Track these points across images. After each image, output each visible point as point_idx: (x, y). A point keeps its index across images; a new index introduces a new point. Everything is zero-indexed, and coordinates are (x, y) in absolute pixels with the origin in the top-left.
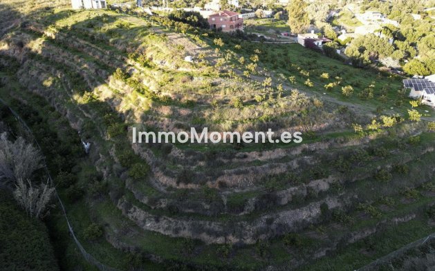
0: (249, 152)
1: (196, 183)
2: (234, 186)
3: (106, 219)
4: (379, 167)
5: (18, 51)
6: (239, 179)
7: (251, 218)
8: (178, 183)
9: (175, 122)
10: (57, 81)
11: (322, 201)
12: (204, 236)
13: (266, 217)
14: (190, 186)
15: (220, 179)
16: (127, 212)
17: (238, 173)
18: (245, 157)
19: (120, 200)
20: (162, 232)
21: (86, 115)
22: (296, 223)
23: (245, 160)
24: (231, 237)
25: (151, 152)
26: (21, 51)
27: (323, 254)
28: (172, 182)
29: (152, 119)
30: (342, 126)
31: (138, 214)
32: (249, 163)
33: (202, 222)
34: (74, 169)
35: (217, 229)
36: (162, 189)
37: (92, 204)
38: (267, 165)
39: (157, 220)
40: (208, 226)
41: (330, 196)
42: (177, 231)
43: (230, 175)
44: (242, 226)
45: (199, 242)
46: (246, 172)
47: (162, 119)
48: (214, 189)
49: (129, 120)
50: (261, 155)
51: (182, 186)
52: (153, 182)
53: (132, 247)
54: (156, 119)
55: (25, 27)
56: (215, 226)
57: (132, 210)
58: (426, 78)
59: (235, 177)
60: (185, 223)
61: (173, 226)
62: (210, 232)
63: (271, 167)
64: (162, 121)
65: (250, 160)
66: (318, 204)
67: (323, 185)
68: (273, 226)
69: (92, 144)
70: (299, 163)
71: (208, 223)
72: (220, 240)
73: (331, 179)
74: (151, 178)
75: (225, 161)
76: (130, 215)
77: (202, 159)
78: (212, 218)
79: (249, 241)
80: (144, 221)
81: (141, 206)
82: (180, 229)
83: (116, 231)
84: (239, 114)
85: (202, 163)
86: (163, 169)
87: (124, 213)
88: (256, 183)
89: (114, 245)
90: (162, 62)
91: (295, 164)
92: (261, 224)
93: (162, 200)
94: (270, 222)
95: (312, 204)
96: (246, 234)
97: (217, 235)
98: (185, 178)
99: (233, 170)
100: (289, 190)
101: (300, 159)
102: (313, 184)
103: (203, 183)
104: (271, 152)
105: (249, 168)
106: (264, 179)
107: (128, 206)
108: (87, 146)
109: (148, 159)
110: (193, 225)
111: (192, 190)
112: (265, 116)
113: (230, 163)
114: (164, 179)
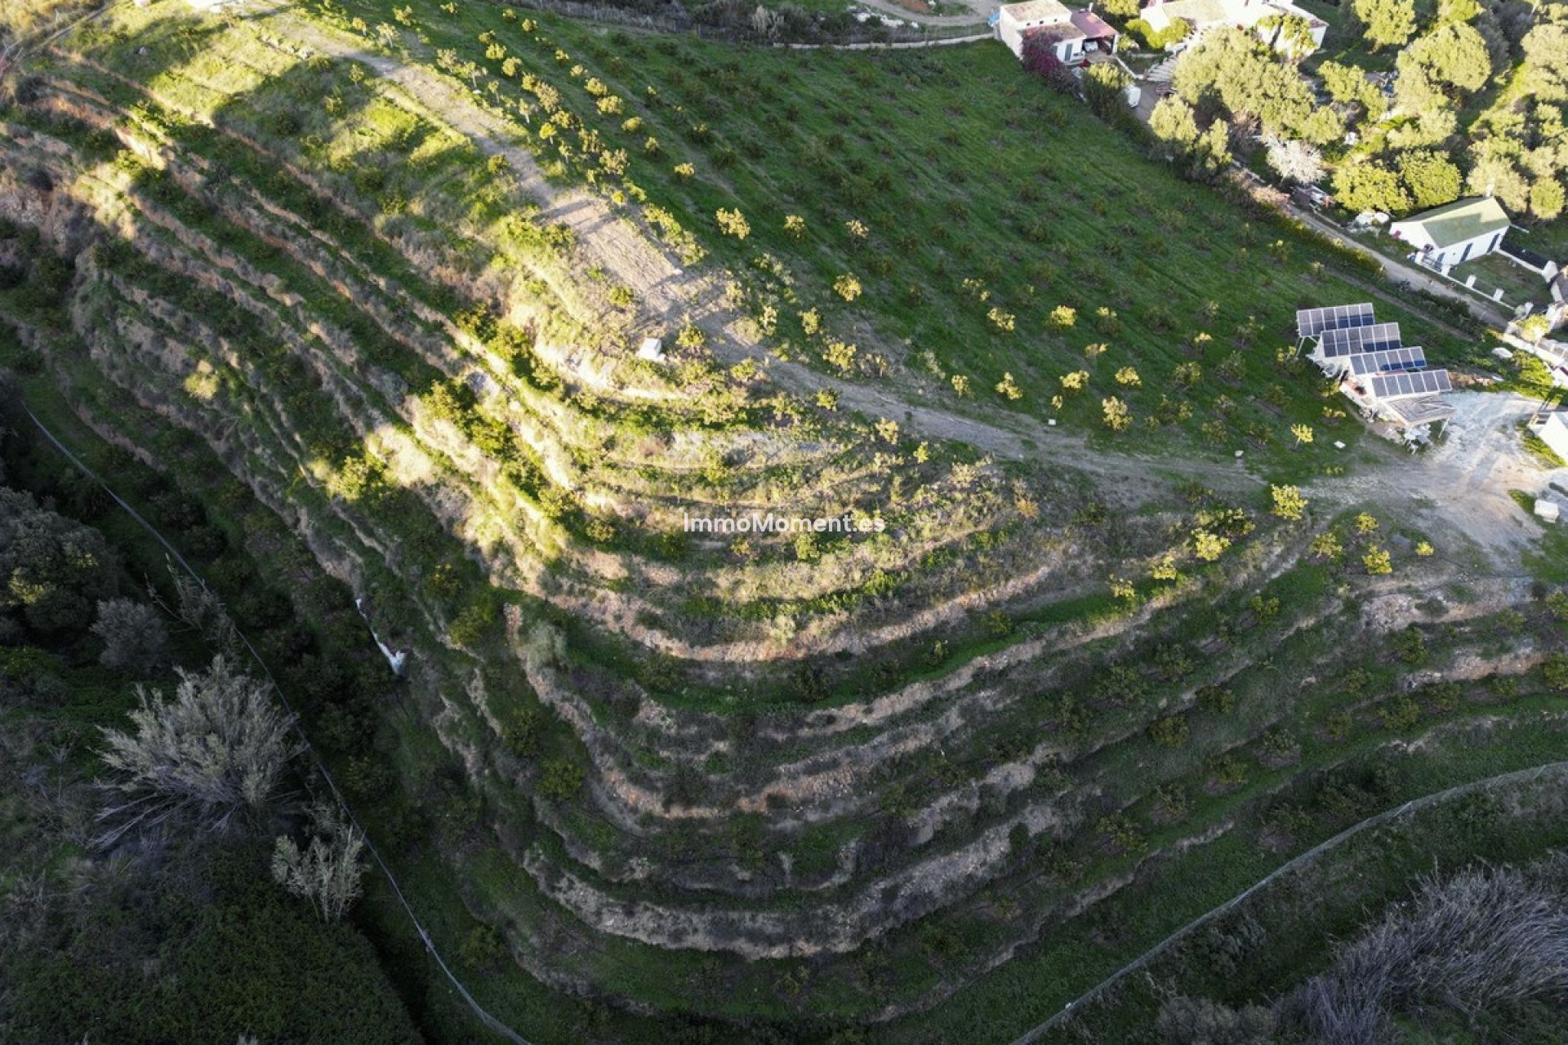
0: (840, 705)
1: (712, 804)
2: (805, 802)
3: (506, 907)
4: (1163, 703)
5: (39, 205)
6: (817, 784)
7: (846, 895)
8: (667, 805)
9: (637, 604)
10: (232, 384)
11: (1014, 822)
12: (742, 945)
13: (882, 885)
14: (696, 812)
15: (770, 789)
16: (553, 889)
17: (813, 770)
18: (831, 720)
19: (527, 853)
20: (644, 938)
21: (367, 542)
22: (950, 887)
23: (830, 730)
24: (801, 944)
25: (585, 706)
26: (47, 204)
27: (1007, 956)
28: (652, 804)
29: (570, 592)
30: (1085, 570)
31: (582, 896)
32: (840, 739)
33: (734, 915)
34: (382, 742)
35: (769, 929)
36: (629, 822)
37: (458, 860)
38: (884, 738)
39: (630, 913)
40: (749, 924)
41: (1036, 803)
42: (677, 936)
43: (794, 777)
44: (826, 917)
45: (729, 958)
46: (834, 764)
47: (600, 593)
48: (756, 815)
49: (501, 576)
50: (869, 711)
51: (677, 812)
52: (603, 799)
53: (582, 986)
54: (582, 592)
55: (34, 98)
56: (765, 922)
57: (564, 883)
58: (1395, 227)
59: (805, 781)
60: (695, 919)
61: (668, 924)
62: (754, 936)
63: (895, 740)
64: (603, 600)
65: (842, 727)
66: (1005, 830)
67: (1019, 774)
68: (898, 904)
69: (409, 656)
70: (963, 712)
71: (748, 915)
72: (778, 952)
73: (1041, 753)
74: (595, 785)
75: (780, 737)
76: (561, 897)
77: (721, 736)
78: (757, 905)
79: (842, 947)
80: (598, 913)
81: (587, 874)
82: (684, 932)
83: (534, 940)
84: (810, 580)
85: (721, 746)
86: (625, 764)
87: (542, 885)
88: (860, 786)
89: (539, 975)
90: (569, 360)
91: (953, 719)
92: (870, 904)
93: (633, 862)
94: (890, 895)
95: (990, 833)
96: (835, 935)
97: (771, 942)
98: (683, 789)
99: (800, 765)
100: (936, 806)
101: (967, 701)
102: (994, 777)
103: (728, 803)
104: (893, 697)
105: (840, 754)
106: (877, 772)
107: (554, 874)
108: (396, 660)
109: (579, 723)
110: (713, 922)
111: (703, 822)
112: (879, 578)
113: (792, 742)
114: (630, 793)
